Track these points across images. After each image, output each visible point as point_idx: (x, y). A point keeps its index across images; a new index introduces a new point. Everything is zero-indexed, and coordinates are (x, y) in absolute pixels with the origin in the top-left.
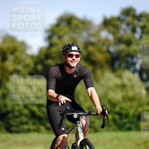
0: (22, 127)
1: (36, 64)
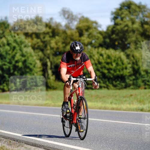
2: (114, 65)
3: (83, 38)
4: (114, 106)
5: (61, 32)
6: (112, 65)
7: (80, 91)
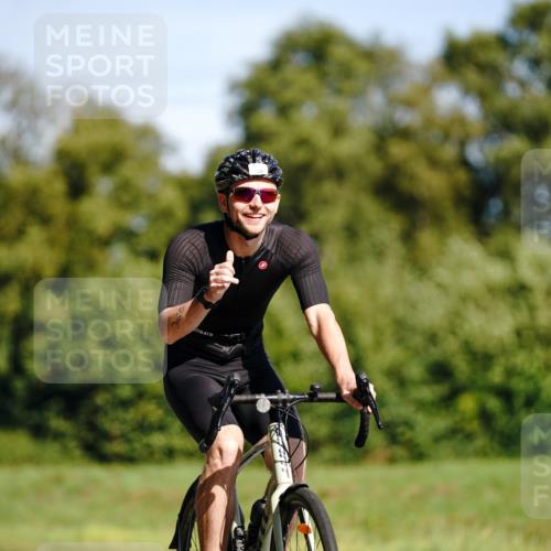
0: (145, 440)
1: (195, 207)
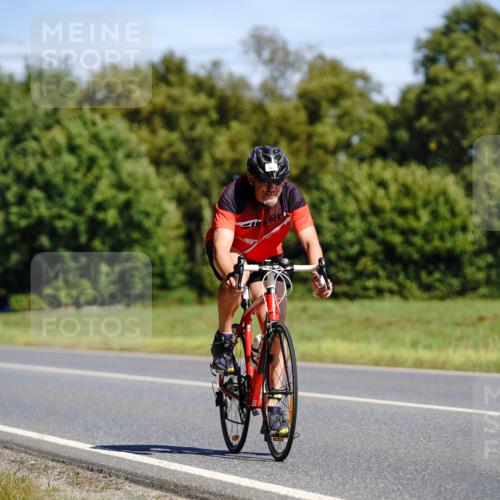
2: (425, 216)
3: (320, 128)
4: (425, 355)
5: (248, 107)
6: (418, 218)
7: (274, 306)
